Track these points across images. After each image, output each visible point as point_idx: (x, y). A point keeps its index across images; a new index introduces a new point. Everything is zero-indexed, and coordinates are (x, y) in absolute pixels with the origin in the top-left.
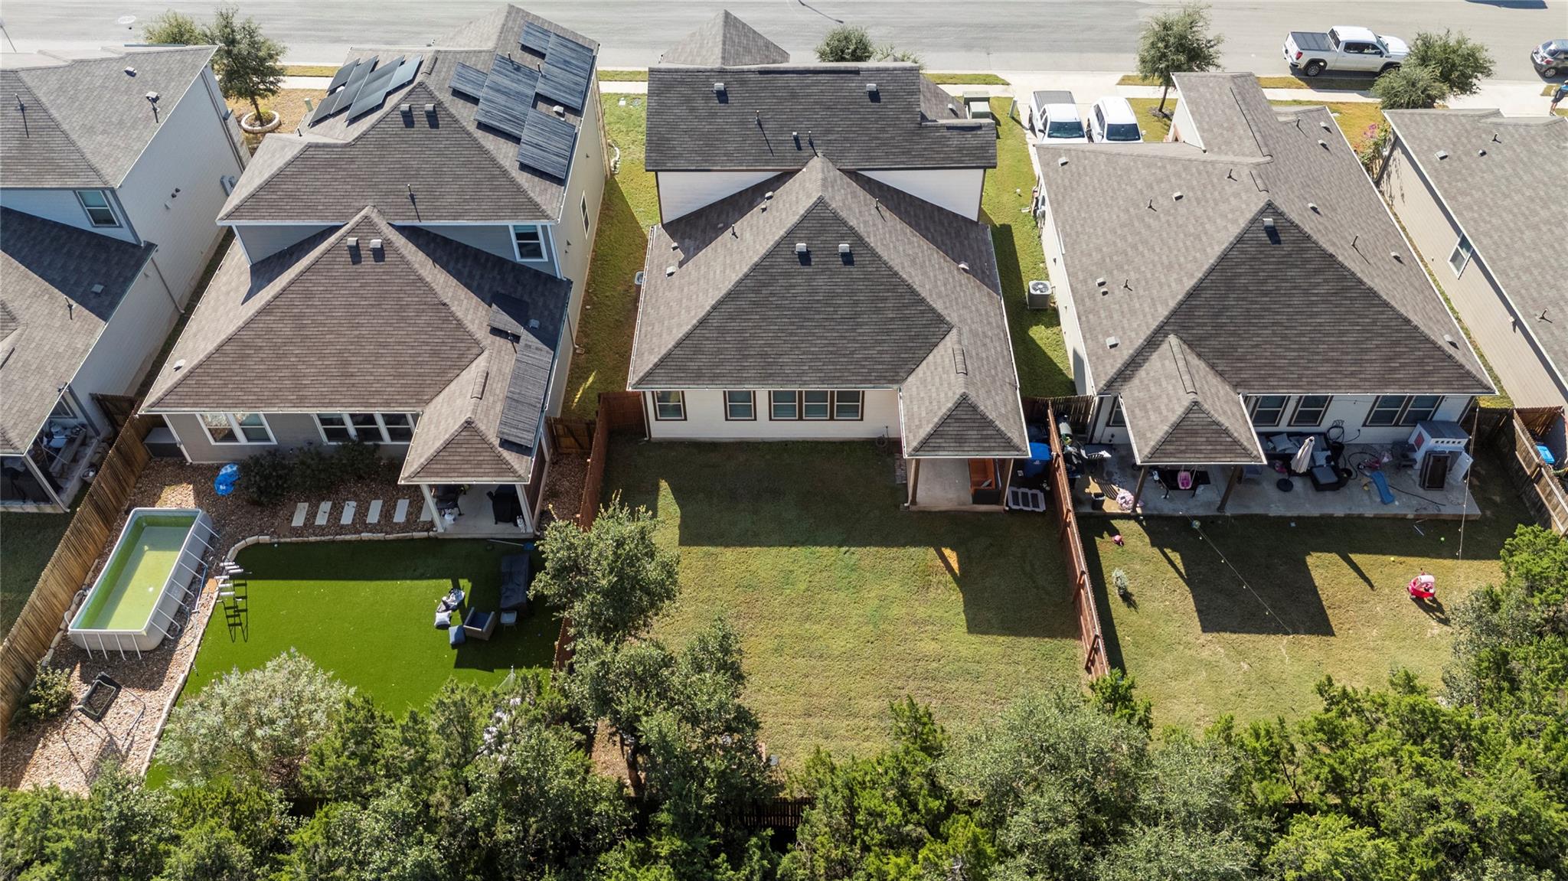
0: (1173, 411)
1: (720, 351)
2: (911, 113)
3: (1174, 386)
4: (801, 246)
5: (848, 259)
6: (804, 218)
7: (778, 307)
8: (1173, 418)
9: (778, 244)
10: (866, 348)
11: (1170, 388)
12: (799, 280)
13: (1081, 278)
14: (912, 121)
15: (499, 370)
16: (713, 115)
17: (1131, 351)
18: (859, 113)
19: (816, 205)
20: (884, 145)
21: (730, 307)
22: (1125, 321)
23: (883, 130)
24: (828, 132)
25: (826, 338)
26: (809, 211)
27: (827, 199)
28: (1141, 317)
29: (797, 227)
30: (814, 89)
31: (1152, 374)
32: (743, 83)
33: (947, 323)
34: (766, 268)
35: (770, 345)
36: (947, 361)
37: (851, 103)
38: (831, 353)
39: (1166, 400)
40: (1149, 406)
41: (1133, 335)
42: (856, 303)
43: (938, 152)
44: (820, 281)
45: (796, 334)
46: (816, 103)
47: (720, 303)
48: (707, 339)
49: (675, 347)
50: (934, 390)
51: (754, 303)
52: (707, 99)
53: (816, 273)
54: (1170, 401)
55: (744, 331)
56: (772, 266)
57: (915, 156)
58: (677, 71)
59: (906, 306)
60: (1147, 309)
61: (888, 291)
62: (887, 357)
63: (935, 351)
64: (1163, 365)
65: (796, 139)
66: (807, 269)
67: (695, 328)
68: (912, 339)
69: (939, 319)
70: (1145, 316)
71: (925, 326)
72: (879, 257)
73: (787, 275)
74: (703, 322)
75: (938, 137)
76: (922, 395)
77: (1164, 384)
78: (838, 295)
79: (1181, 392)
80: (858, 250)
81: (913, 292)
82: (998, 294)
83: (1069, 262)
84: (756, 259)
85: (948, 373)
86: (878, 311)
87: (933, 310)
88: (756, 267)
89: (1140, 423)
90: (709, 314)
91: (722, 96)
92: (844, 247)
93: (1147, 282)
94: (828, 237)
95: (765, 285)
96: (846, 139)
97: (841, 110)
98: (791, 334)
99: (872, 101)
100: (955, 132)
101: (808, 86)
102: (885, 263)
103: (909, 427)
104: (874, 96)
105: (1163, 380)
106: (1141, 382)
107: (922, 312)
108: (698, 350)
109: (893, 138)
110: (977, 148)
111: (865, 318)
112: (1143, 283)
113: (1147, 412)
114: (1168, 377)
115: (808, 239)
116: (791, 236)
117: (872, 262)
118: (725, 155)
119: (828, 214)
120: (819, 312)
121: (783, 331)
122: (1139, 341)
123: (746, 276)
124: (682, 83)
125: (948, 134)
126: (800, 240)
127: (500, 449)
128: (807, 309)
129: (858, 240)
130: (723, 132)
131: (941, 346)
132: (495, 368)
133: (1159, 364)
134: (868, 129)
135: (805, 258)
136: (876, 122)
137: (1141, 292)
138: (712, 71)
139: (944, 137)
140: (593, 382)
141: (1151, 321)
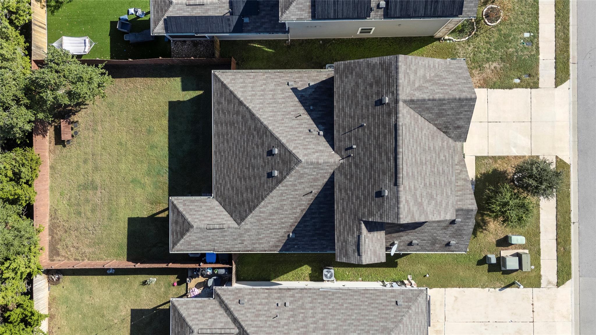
0: (191, 321)
1: (229, 112)
2: (368, 215)
3: (206, 324)
4: (276, 151)
5: (270, 175)
6: (290, 152)
7: (248, 140)
8: (188, 320)
9: (277, 139)
10: (230, 182)
11: (206, 322)
12: (260, 150)
13: (296, 295)
14: (363, 215)
15: (209, 9)
16: (367, 98)
17: (232, 309)
18: (369, 184)
19: (297, 159)
20: (349, 198)
21: (248, 116)
22: (253, 311)
23: (358, 197)
24: (356, 166)
25: (235, 163)
26: (294, 155)
27: (300, 165)
28: (253, 319)
29: (286, 149)
30: (384, 158)
31: (219, 316)
32: (389, 114)
33: (240, 223)
34: (266, 133)
35: (231, 136)
36: (220, 220)
37: (375, 180)
38: (228, 166)
39: (200, 319)
40: (200, 310)
41: (243, 312)
42: (250, 178)
43: (344, 228)
44: (260, 161)
45: (236, 149)
46: (375, 159)
47: (250, 111)
48: (234, 106)
49: (230, 91)
50: (203, 213)
51: (250, 128)
52: (378, 94)
53: (263, 159)
54: (198, 320)
55: (238, 123)
56: (266, 136)
57: (341, 215)
58: (397, 73)
59: (248, 203)
60: (256, 323)
61: (255, 195)
62: (226, 192)
63: (229, 215)
64: (222, 322)
65: (351, 148)
66: (265, 154)
67: (239, 100)
68: (234, 204)
69: (243, 219)
70: (252, 321)
71: (240, 212)
72: (271, 191)
73: (263, 144)
74: (241, 103)
75: (353, 229)
76: (203, 207)
77: (210, 320)
78: (254, 170)
79: (201, 327)
80: (275, 181)
81: (255, 207)
82: (280, 251)
83: (311, 291)
84: (270, 128)
85: (211, 220)
86: (247, 189)
87: (246, 217)
88: (266, 128)
89: (193, 304)
90: (245, 106)
91: (380, 103)
92: (276, 173)
93: (275, 327)
94: (281, 165)
95: (258, 133)
96: (352, 176)
97: (371, 174)
98: (236, 147)
99: (376, 193)
100: (356, 240)
101: (386, 154)
102: (268, 194)
103: (185, 201)
104: (379, 194)
105: (213, 320)
106: (217, 310)
107: (246, 211)
108: (229, 102)
109: (353, 203)
110: (346, 251)
111: (243, 183)
112: (276, 325)
113: (198, 308)
114: (213, 323)
115: (280, 154)
116: (281, 145)
117: (269, 187)
118: (343, 107)
119: (293, 165)
120: (246, 160)
121: (238, 142)
122: (236, 314)
123: (262, 123)
124: (389, 77)
125: (356, 235)
126: (279, 150)
127: (163, 19)
128: (247, 154)
129: (279, 181)
130: (357, 104)
131: (231, 219)
132: (208, 7)
133: (223, 320)
134: (358, 189)
135: (270, 153)
136: (363, 194)
137: (269, 323)
138: (397, 94)
139: (353, 233)
140: (267, 52)
141: (247, 323)
